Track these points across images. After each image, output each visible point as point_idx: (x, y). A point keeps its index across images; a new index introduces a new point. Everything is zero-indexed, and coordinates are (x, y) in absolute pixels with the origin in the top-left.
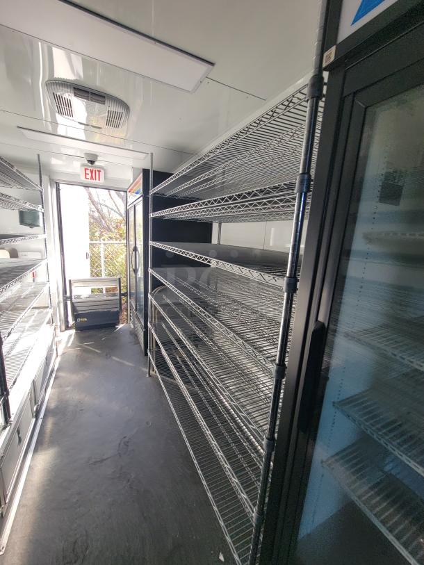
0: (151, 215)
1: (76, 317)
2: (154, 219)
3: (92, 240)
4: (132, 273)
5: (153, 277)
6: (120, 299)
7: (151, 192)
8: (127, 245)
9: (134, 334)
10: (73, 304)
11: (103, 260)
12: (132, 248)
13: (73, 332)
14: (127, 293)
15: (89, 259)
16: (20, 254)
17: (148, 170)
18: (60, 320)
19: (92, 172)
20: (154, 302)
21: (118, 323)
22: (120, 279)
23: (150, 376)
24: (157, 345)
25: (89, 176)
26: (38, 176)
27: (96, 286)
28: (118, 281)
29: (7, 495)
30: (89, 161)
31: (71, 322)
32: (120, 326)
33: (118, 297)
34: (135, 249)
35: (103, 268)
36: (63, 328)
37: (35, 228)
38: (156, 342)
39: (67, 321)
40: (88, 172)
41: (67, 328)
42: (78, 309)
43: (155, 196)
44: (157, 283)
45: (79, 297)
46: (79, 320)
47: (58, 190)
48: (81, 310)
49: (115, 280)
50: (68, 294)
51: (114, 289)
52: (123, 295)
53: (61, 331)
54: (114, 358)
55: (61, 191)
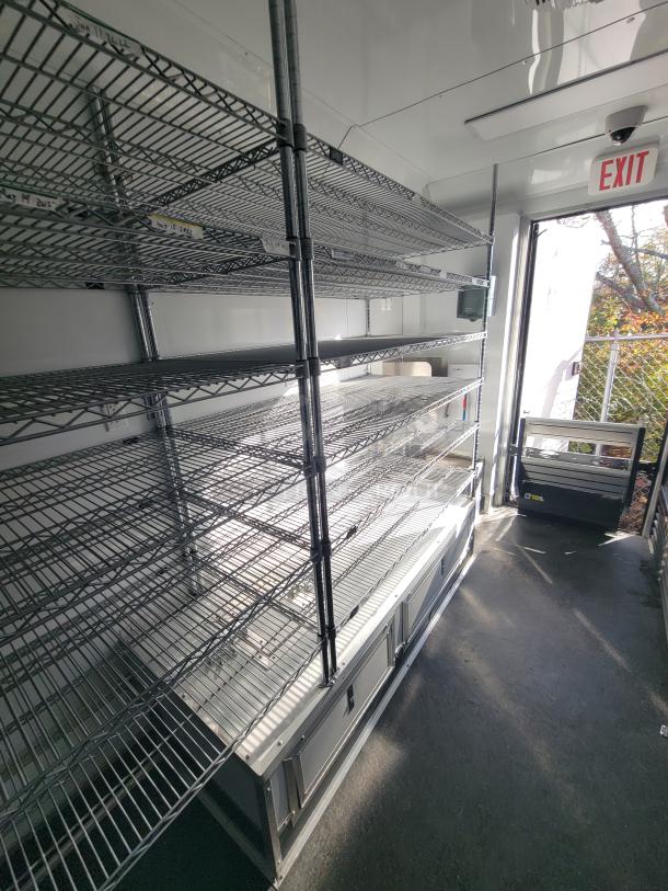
1: (522, 488)
3: (593, 334)
6: (633, 479)
10: (521, 465)
11: (610, 378)
13: (514, 512)
14: (657, 465)
15: (577, 377)
16: (451, 368)
18: (496, 486)
21: (614, 528)
22: (642, 432)
25: (611, 181)
27: (583, 439)
28: (636, 435)
29: (305, 796)
30: (616, 135)
33: (627, 473)
35: (606, 396)
36: (500, 499)
37: (479, 320)
39: (508, 491)
40: (611, 168)
41: (506, 502)
42: (530, 475)
45: (536, 453)
46: (528, 496)
48: (535, 477)
49: (628, 432)
50: (517, 444)
51: (622, 451)
52: (644, 468)
53: (494, 505)
54: (578, 614)
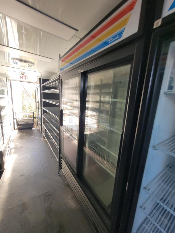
0: (42, 92)
1: (18, 125)
2: (43, 93)
4: (38, 110)
5: (43, 110)
6: (34, 119)
7: (42, 85)
8: (36, 101)
9: (39, 130)
10: (17, 121)
12: (37, 101)
13: (17, 130)
17: (41, 79)
18: (12, 126)
19: (23, 77)
20: (44, 117)
21: (33, 127)
22: (33, 112)
23: (43, 140)
24: (45, 130)
25: (22, 78)
26: (6, 78)
27: (25, 114)
30: (22, 74)
31: (16, 127)
32: (34, 129)
34: (38, 102)
36: (13, 129)
37: (3, 95)
38: (45, 129)
39: (14, 127)
40: (22, 77)
41: (15, 129)
42: (19, 122)
43: (43, 86)
44: (45, 112)
45: (19, 118)
46: (19, 126)
47: (11, 82)
49: (31, 113)
50: (15, 118)
51: (31, 116)
52: (35, 118)
55: (12, 83)
